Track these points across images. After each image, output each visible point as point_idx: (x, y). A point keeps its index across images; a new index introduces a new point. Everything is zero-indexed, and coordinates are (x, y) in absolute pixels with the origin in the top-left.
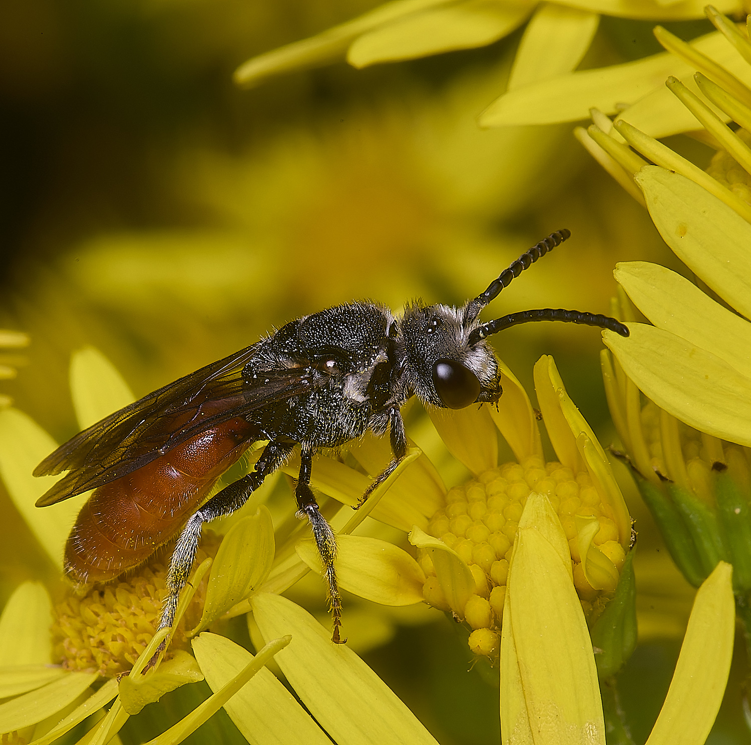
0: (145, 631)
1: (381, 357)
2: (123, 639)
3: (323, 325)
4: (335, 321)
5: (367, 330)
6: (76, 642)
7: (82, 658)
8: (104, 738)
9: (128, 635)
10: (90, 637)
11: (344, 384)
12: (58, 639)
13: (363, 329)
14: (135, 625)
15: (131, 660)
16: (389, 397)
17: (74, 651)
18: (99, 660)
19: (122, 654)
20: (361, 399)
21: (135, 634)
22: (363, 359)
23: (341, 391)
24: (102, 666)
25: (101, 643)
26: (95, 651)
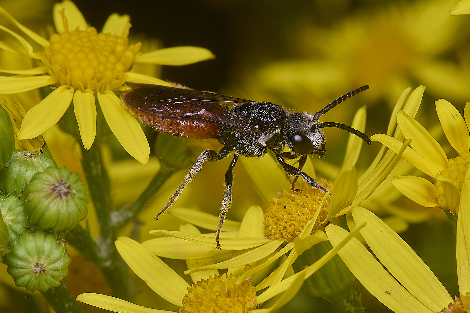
0: (304, 222)
1: (278, 131)
2: (294, 226)
3: (260, 110)
4: (266, 110)
5: (276, 119)
6: (275, 227)
7: (277, 234)
8: (287, 266)
9: (296, 224)
10: (280, 225)
11: (260, 137)
12: (267, 227)
13: (275, 118)
14: (299, 220)
15: (297, 234)
16: (276, 147)
17: (274, 231)
18: (284, 235)
19: (294, 232)
20: (264, 145)
21: (300, 223)
22: (271, 130)
23: (257, 139)
24: (285, 237)
25: (285, 228)
26: (282, 231)
